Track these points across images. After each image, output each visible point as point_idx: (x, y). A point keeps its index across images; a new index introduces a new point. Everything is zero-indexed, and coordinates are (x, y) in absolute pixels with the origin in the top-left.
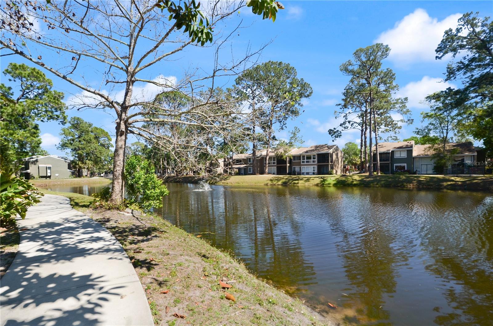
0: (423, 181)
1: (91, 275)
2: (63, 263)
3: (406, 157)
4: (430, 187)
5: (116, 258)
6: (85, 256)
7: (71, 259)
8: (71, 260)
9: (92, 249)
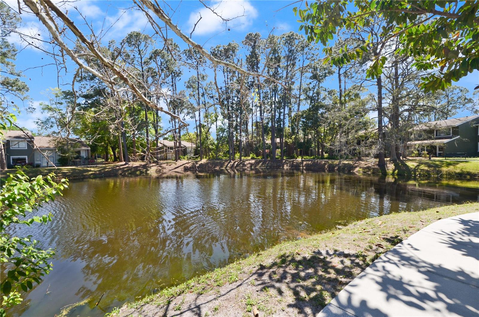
0: (67, 173)
1: (449, 247)
2: (473, 273)
3: (26, 148)
4: (76, 178)
5: (412, 247)
6: (439, 266)
7: (459, 272)
8: (460, 270)
9: (419, 271)
